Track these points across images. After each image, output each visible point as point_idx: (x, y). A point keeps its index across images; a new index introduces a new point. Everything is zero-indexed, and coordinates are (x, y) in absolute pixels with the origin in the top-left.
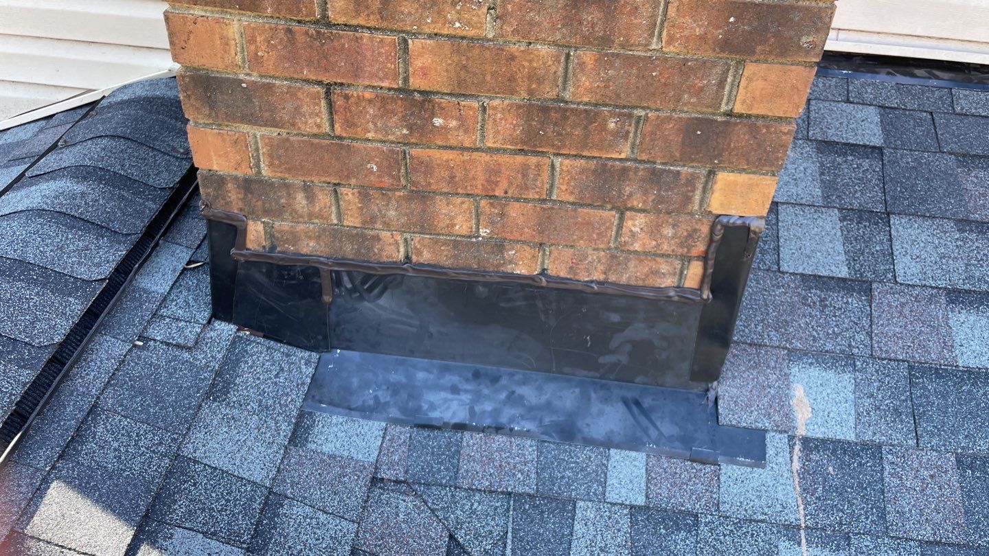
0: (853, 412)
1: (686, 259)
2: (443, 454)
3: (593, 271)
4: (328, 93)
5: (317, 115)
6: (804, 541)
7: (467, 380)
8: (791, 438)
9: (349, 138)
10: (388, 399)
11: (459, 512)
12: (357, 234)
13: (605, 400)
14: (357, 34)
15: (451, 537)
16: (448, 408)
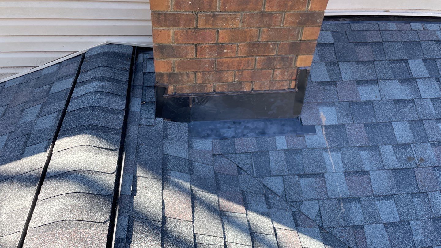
0: (336, 117)
1: (291, 81)
2: (230, 145)
3: (266, 87)
4: (196, 47)
5: (192, 53)
6: (329, 151)
7: (232, 125)
8: (322, 126)
9: (200, 58)
10: (211, 133)
11: (238, 160)
12: (200, 86)
13: (272, 124)
14: (205, 30)
15: (238, 166)
16: (228, 133)
